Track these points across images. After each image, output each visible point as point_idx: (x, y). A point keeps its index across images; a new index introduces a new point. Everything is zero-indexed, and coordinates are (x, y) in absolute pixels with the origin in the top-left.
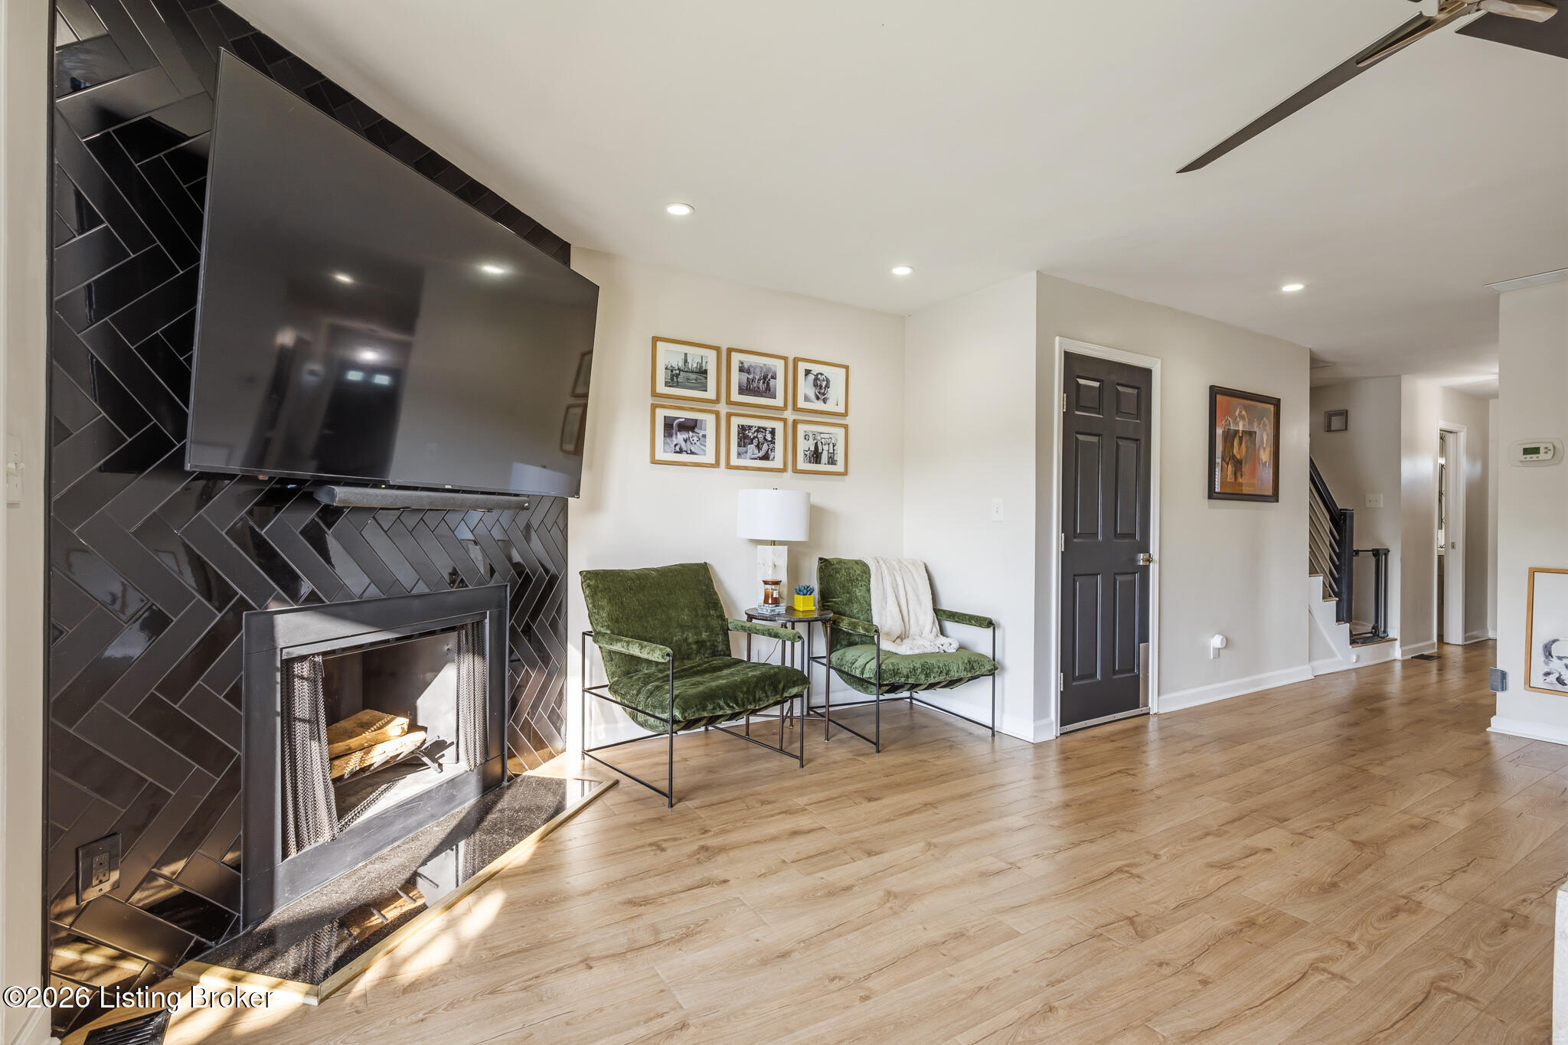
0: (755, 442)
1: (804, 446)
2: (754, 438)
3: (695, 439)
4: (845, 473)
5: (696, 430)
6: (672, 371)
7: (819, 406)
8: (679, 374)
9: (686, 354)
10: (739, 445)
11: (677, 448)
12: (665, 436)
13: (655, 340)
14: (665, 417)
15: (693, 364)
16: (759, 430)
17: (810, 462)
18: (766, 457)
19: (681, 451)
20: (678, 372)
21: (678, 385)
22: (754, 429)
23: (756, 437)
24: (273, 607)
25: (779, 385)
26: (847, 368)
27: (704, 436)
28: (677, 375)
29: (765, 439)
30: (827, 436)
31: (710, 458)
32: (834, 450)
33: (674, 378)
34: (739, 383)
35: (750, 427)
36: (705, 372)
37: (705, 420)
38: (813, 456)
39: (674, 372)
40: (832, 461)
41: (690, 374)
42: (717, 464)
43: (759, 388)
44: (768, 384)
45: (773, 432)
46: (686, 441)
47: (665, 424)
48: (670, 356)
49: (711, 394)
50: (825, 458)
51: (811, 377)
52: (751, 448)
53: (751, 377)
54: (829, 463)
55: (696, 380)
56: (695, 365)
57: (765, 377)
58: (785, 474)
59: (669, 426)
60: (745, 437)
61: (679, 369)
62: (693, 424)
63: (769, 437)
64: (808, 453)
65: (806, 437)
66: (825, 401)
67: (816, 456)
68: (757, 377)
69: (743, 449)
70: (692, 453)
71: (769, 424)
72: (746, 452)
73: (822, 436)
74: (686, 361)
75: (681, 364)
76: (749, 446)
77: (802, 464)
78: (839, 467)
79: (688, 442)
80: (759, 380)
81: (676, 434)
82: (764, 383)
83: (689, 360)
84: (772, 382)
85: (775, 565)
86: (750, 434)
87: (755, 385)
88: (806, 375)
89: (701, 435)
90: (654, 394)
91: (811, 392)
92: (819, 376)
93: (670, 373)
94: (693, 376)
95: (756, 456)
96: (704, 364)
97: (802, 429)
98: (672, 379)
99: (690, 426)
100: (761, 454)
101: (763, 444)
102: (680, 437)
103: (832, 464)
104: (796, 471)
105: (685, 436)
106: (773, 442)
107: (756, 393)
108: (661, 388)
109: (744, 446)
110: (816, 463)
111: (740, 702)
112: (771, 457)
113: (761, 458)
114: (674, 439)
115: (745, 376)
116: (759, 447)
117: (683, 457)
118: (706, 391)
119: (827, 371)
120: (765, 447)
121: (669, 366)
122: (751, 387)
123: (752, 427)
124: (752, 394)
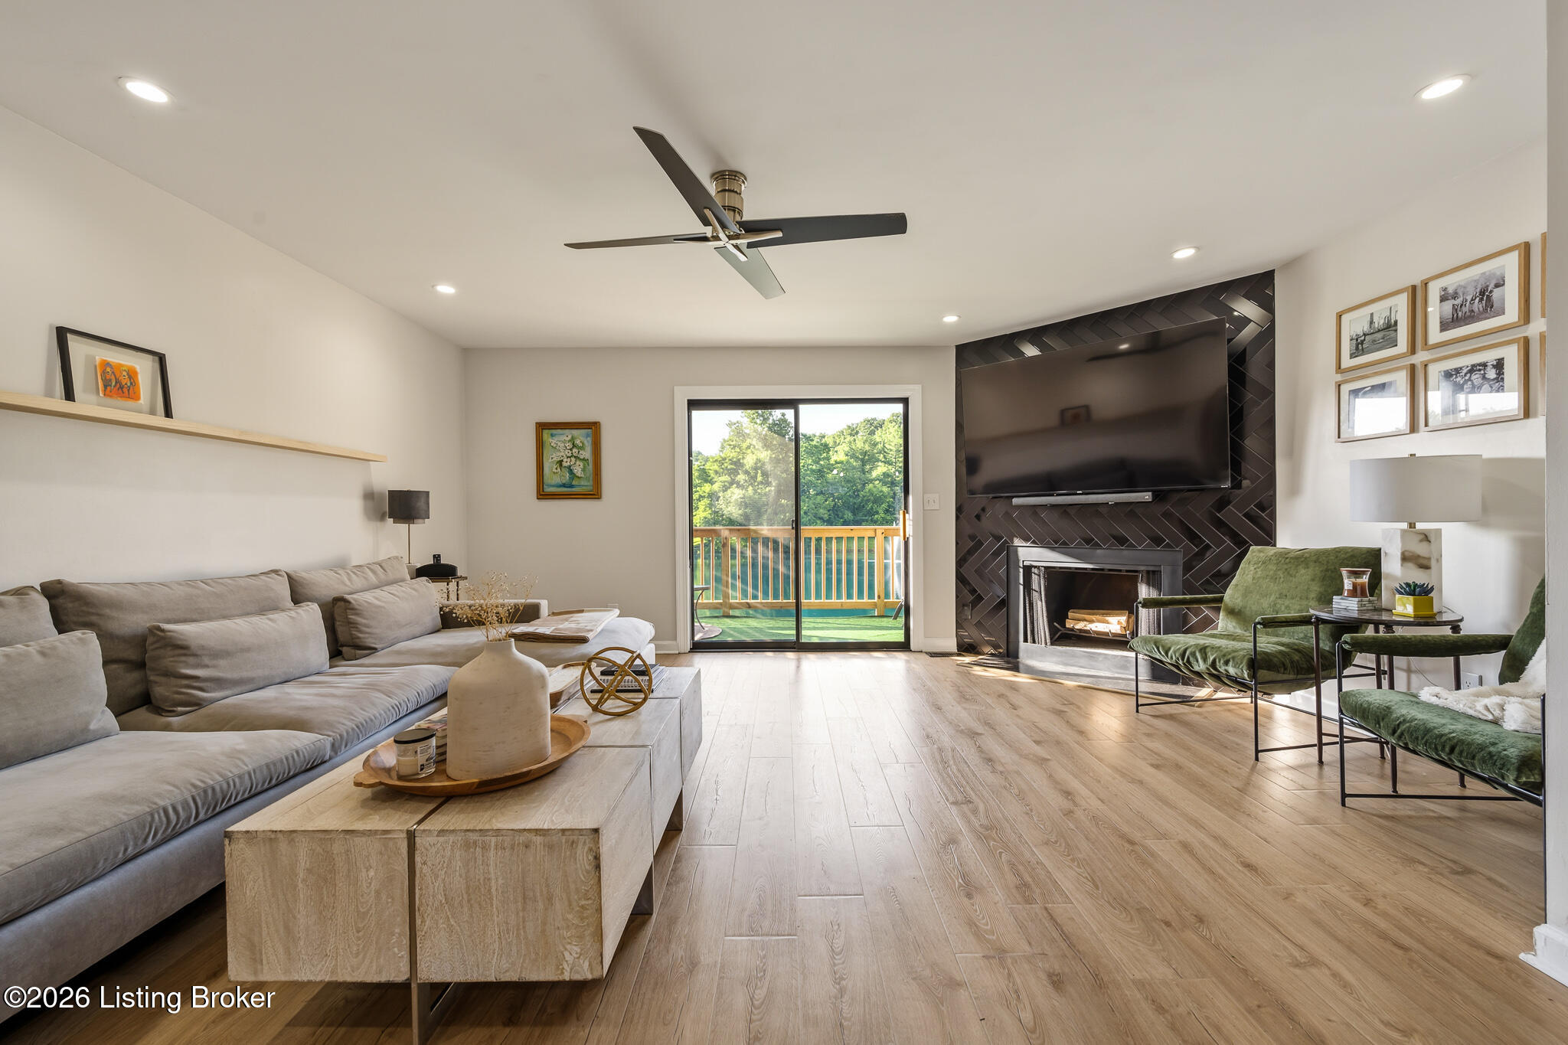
2: (1465, 382)
6: (1357, 340)
8: (1365, 340)
9: (1372, 314)
13: (1339, 316)
14: (1349, 391)
15: (1379, 322)
16: (1471, 370)
20: (1363, 338)
21: (1364, 352)
22: (1465, 371)
23: (1469, 380)
24: (1017, 542)
25: (1511, 291)
28: (1362, 342)
29: (1483, 379)
33: (1360, 346)
34: (1440, 318)
35: (1459, 370)
36: (1396, 323)
37: (1395, 382)
39: (1360, 340)
41: (1375, 335)
42: (1412, 429)
43: (1473, 311)
44: (1489, 298)
45: (1498, 366)
48: (1355, 325)
49: (1403, 346)
53: (1458, 301)
55: (1383, 338)
56: (1382, 322)
57: (1482, 293)
58: (1528, 421)
59: (1355, 401)
60: (1451, 384)
61: (1365, 335)
63: (1492, 374)
68: (1469, 298)
69: (1449, 402)
72: (1456, 404)
74: (1372, 322)
75: (1366, 329)
76: (1460, 395)
80: (1473, 300)
82: (1482, 300)
83: (1375, 320)
84: (1497, 293)
86: (1457, 380)
87: (1466, 309)
90: (1340, 371)
93: (1354, 342)
94: (1380, 335)
96: (1394, 315)
98: (1357, 348)
99: (1378, 393)
106: (1499, 379)
107: (1471, 318)
108: (1347, 362)
109: (1453, 397)
115: (1449, 304)
118: (1396, 346)
121: (1354, 337)
122: (1460, 314)
123: (1461, 368)
124: (1462, 324)
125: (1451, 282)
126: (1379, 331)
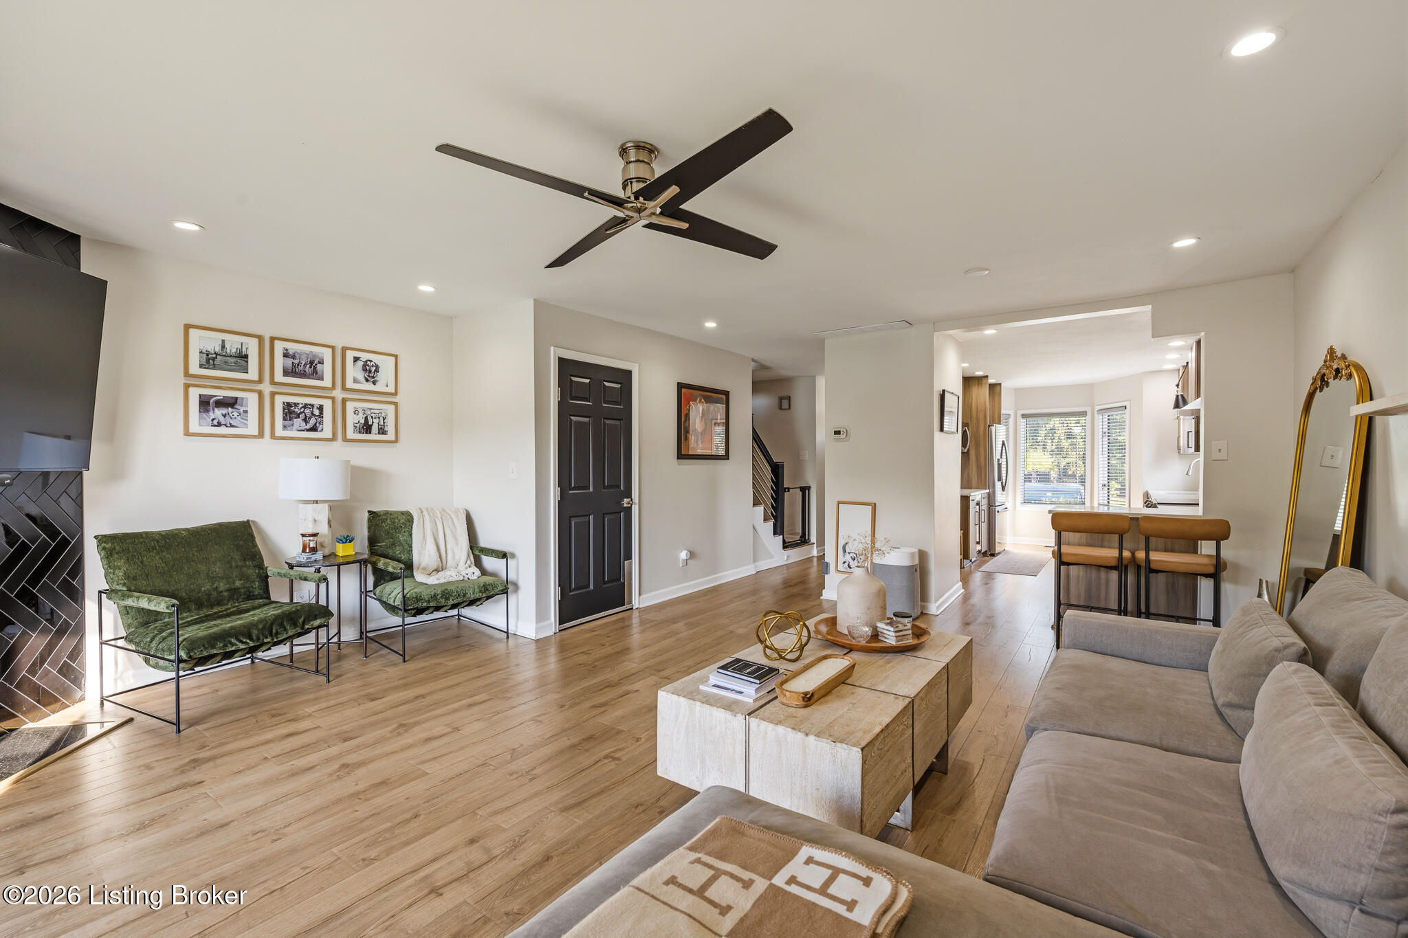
0: (302, 416)
1: (352, 419)
2: (301, 413)
3: (236, 414)
4: (396, 441)
5: (236, 406)
7: (369, 386)
8: (216, 358)
9: (223, 341)
10: (284, 419)
11: (215, 422)
12: (200, 412)
13: (187, 327)
14: (200, 395)
15: (231, 349)
16: (305, 406)
17: (360, 432)
18: (314, 429)
19: (219, 425)
20: (214, 356)
21: (214, 367)
22: (301, 406)
23: (303, 412)
25: (326, 369)
26: (396, 357)
27: (246, 412)
28: (214, 359)
29: (312, 414)
30: (377, 411)
31: (253, 429)
32: (384, 423)
33: (209, 360)
34: (284, 367)
35: (296, 404)
36: (246, 356)
37: (247, 398)
38: (363, 427)
39: (210, 356)
40: (382, 431)
41: (228, 358)
42: (261, 434)
43: (305, 371)
44: (315, 368)
45: (321, 408)
46: (224, 416)
47: (200, 401)
48: (202, 342)
49: (253, 374)
50: (375, 428)
51: (360, 364)
52: (298, 422)
53: (296, 362)
54: (379, 433)
55: (235, 363)
56: (234, 351)
57: (311, 363)
58: (334, 443)
59: (205, 403)
60: (290, 412)
61: (215, 353)
62: (233, 401)
63: (317, 412)
64: (358, 425)
65: (356, 412)
66: (374, 383)
67: (367, 428)
68: (303, 363)
69: (287, 423)
70: (232, 426)
71: (316, 402)
72: (292, 425)
73: (372, 411)
74: (223, 347)
75: (218, 349)
76: (295, 420)
77: (351, 434)
78: (391, 436)
79: (227, 417)
80: (305, 364)
81: (213, 410)
82: (310, 367)
83: (227, 346)
84: (319, 366)
85: (315, 520)
86: (296, 410)
87: (301, 368)
88: (354, 362)
89: (242, 410)
90: (187, 374)
91: (361, 376)
92: (369, 362)
93: (205, 356)
94: (233, 360)
95: (303, 428)
96: (244, 350)
97: (350, 406)
98: (207, 362)
99: (231, 403)
100: (308, 426)
101: (310, 418)
102: (218, 413)
103: (383, 433)
104: (345, 439)
105: (224, 411)
106: (321, 415)
107: (303, 375)
108: (194, 368)
109: (290, 420)
110: (366, 433)
111: (255, 638)
112: (319, 429)
113: (308, 430)
114: (211, 413)
115: (289, 362)
116: (306, 420)
117: (222, 430)
118: (247, 373)
119: (376, 359)
120: (313, 421)
121: (204, 351)
122: (297, 370)
123: (298, 404)
124: (298, 376)
125: (293, 347)
126: (231, 356)
